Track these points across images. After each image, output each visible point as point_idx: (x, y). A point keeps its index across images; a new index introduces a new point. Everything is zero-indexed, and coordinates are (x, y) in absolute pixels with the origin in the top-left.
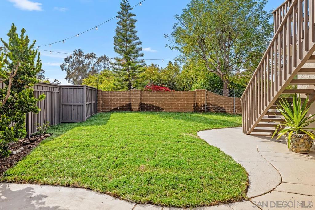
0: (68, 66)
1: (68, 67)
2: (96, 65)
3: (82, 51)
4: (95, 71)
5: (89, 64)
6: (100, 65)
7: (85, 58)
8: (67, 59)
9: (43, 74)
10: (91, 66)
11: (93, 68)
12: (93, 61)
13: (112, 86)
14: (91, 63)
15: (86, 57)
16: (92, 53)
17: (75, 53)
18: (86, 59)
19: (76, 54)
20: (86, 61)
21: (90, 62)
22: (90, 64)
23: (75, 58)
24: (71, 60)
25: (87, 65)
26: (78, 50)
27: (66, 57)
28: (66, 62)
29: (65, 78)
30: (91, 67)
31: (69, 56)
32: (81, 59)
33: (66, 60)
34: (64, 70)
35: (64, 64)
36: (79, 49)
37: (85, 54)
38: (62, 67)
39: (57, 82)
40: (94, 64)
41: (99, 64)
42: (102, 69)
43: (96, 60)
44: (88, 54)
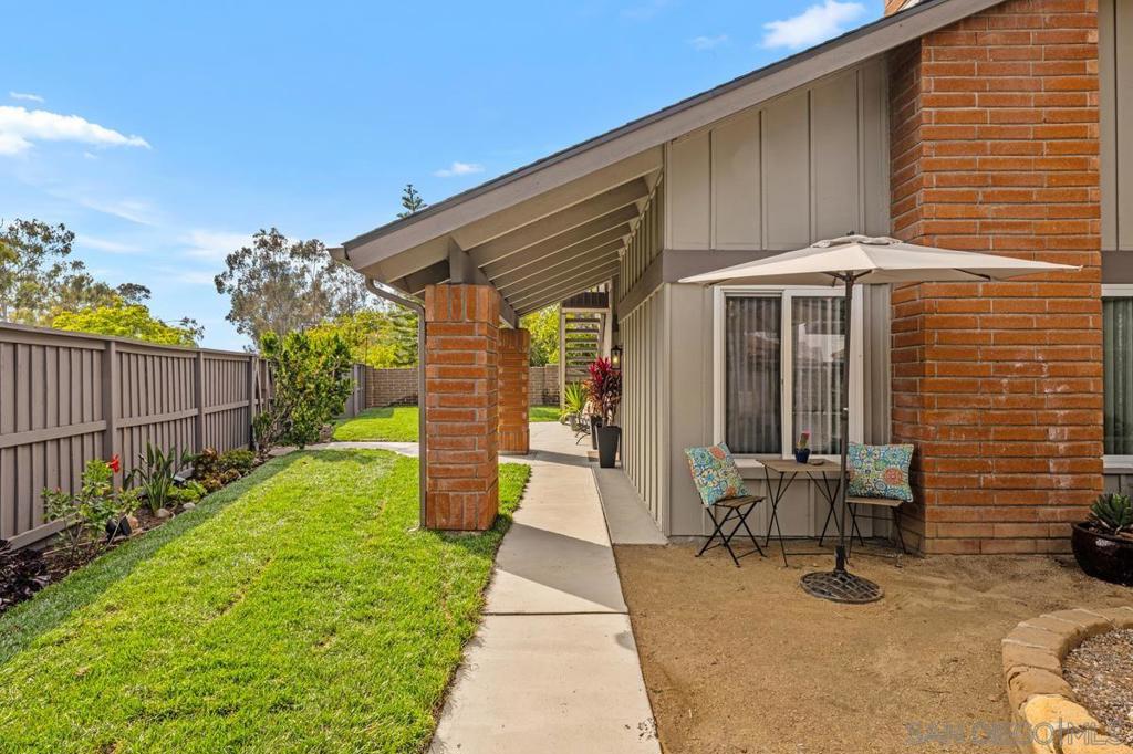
0: (240, 280)
1: (240, 284)
2: (326, 276)
3: (282, 234)
4: (323, 296)
5: (302, 275)
6: (336, 278)
7: (292, 256)
8: (236, 258)
9: (144, 302)
10: (308, 279)
11: (316, 285)
12: (318, 265)
13: (392, 357)
14: (309, 271)
15: (294, 252)
16: (315, 242)
17: (262, 240)
18: (296, 259)
19: (263, 244)
20: (296, 264)
21: (305, 267)
22: (306, 274)
23: (258, 254)
24: (248, 260)
25: (298, 276)
26: (268, 231)
27: (233, 253)
28: (232, 268)
29: (227, 318)
30: (309, 284)
31: (240, 250)
32: (277, 258)
33: (233, 261)
34: (226, 293)
35: (225, 273)
36: (273, 229)
37: (291, 242)
38: (219, 284)
39: (190, 325)
40: (320, 275)
41: (334, 275)
42: (344, 290)
43: (324, 262)
44: (301, 245)
